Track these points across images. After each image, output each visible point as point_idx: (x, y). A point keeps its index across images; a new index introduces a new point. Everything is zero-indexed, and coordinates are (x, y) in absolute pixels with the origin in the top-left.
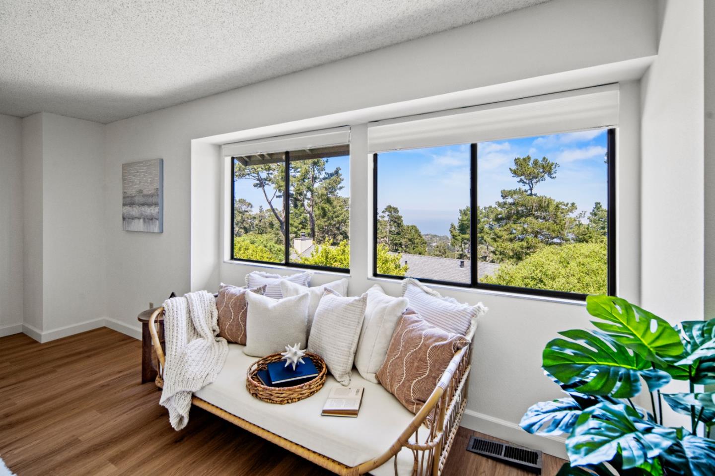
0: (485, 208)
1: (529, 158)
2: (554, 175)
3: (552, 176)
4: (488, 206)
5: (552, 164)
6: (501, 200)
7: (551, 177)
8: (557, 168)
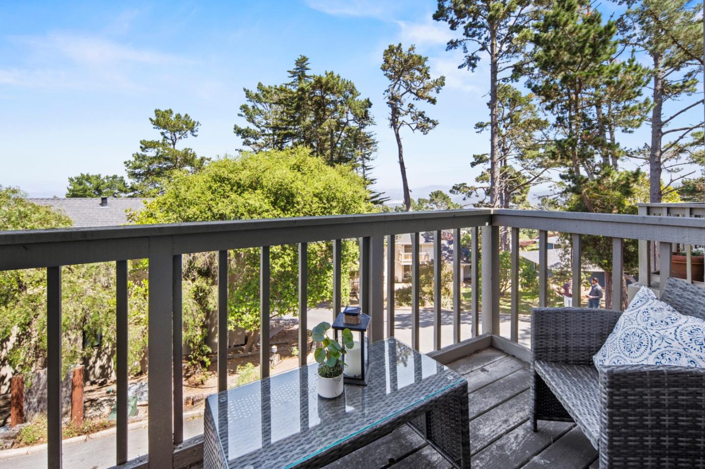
0: (107, 178)
1: (171, 112)
2: (195, 133)
3: (195, 134)
4: (112, 175)
5: (194, 123)
6: (140, 152)
7: (193, 135)
8: (199, 127)
